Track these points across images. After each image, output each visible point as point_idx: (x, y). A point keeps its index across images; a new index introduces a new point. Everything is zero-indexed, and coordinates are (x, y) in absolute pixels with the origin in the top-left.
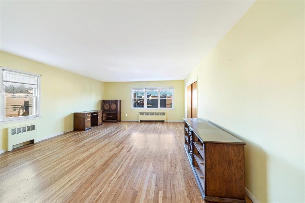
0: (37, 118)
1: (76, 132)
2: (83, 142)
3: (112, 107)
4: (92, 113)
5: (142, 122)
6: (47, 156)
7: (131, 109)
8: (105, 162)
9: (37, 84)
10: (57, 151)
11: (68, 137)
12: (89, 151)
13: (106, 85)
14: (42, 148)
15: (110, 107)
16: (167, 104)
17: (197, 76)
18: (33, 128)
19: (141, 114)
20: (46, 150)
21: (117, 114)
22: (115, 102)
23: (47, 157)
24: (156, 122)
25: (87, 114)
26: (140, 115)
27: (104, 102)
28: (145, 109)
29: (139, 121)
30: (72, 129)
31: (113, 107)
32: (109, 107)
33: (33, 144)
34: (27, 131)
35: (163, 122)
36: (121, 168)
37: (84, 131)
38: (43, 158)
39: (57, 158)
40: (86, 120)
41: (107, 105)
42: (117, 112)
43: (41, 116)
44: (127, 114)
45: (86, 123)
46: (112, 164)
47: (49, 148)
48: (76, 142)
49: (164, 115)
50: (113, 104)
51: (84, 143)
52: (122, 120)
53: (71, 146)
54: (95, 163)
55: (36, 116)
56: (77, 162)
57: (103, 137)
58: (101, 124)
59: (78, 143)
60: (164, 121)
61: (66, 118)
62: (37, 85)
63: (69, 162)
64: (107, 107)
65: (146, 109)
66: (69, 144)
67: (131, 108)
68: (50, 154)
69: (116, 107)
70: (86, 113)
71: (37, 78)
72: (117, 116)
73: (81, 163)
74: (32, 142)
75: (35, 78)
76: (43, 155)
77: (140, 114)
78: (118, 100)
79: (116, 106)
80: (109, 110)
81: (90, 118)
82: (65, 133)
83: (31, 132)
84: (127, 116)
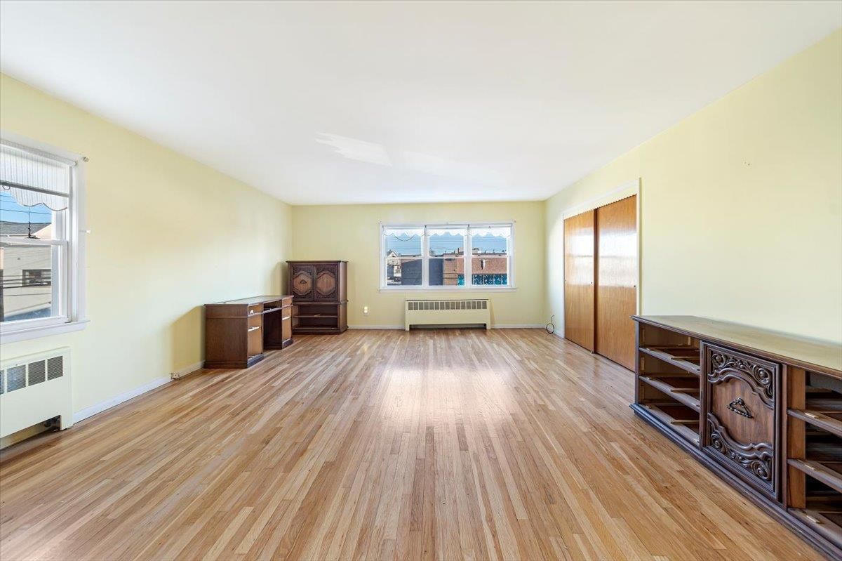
0: (72, 326)
1: (216, 374)
2: (262, 415)
3: (319, 285)
4: (267, 306)
5: (416, 332)
6: (135, 492)
7: (380, 290)
8: (408, 511)
9: (68, 192)
10: (172, 462)
11: (194, 396)
12: (306, 456)
13: (296, 212)
14: (103, 456)
15: (314, 283)
16: (445, 276)
17: (640, 179)
18: (56, 367)
19: (414, 306)
20: (123, 459)
21: (336, 307)
22: (332, 268)
23: (138, 498)
24: (464, 329)
25: (252, 308)
26: (410, 308)
27: (293, 270)
28: (425, 290)
29: (408, 329)
30: (197, 364)
31: (325, 283)
32: (309, 285)
33: (57, 435)
34: (31, 383)
35: (482, 328)
36: (494, 535)
37: (244, 371)
38: (120, 510)
39: (188, 499)
40: (249, 330)
41: (302, 277)
42: (337, 301)
43: (89, 321)
44: (366, 308)
45: (249, 339)
46: (445, 514)
47: (136, 452)
48: (235, 414)
49: (485, 307)
50: (325, 275)
51: (271, 420)
52: (350, 325)
53: (224, 436)
54: (371, 514)
55: (67, 320)
56: (288, 521)
57: (327, 389)
58: (290, 343)
59: (243, 419)
60: (485, 325)
61: (178, 325)
62: (70, 196)
63: (254, 518)
64: (304, 283)
65: (429, 290)
66: (212, 427)
67: (381, 288)
68: (147, 482)
69: (333, 285)
70: (250, 303)
71: (71, 168)
72: (336, 314)
73: (312, 524)
74: (52, 426)
75: (60, 167)
76: (119, 486)
77: (410, 305)
78: (340, 262)
79: (333, 281)
80: (308, 295)
81: (260, 321)
82: (177, 381)
83: (48, 385)
84: (366, 312)
